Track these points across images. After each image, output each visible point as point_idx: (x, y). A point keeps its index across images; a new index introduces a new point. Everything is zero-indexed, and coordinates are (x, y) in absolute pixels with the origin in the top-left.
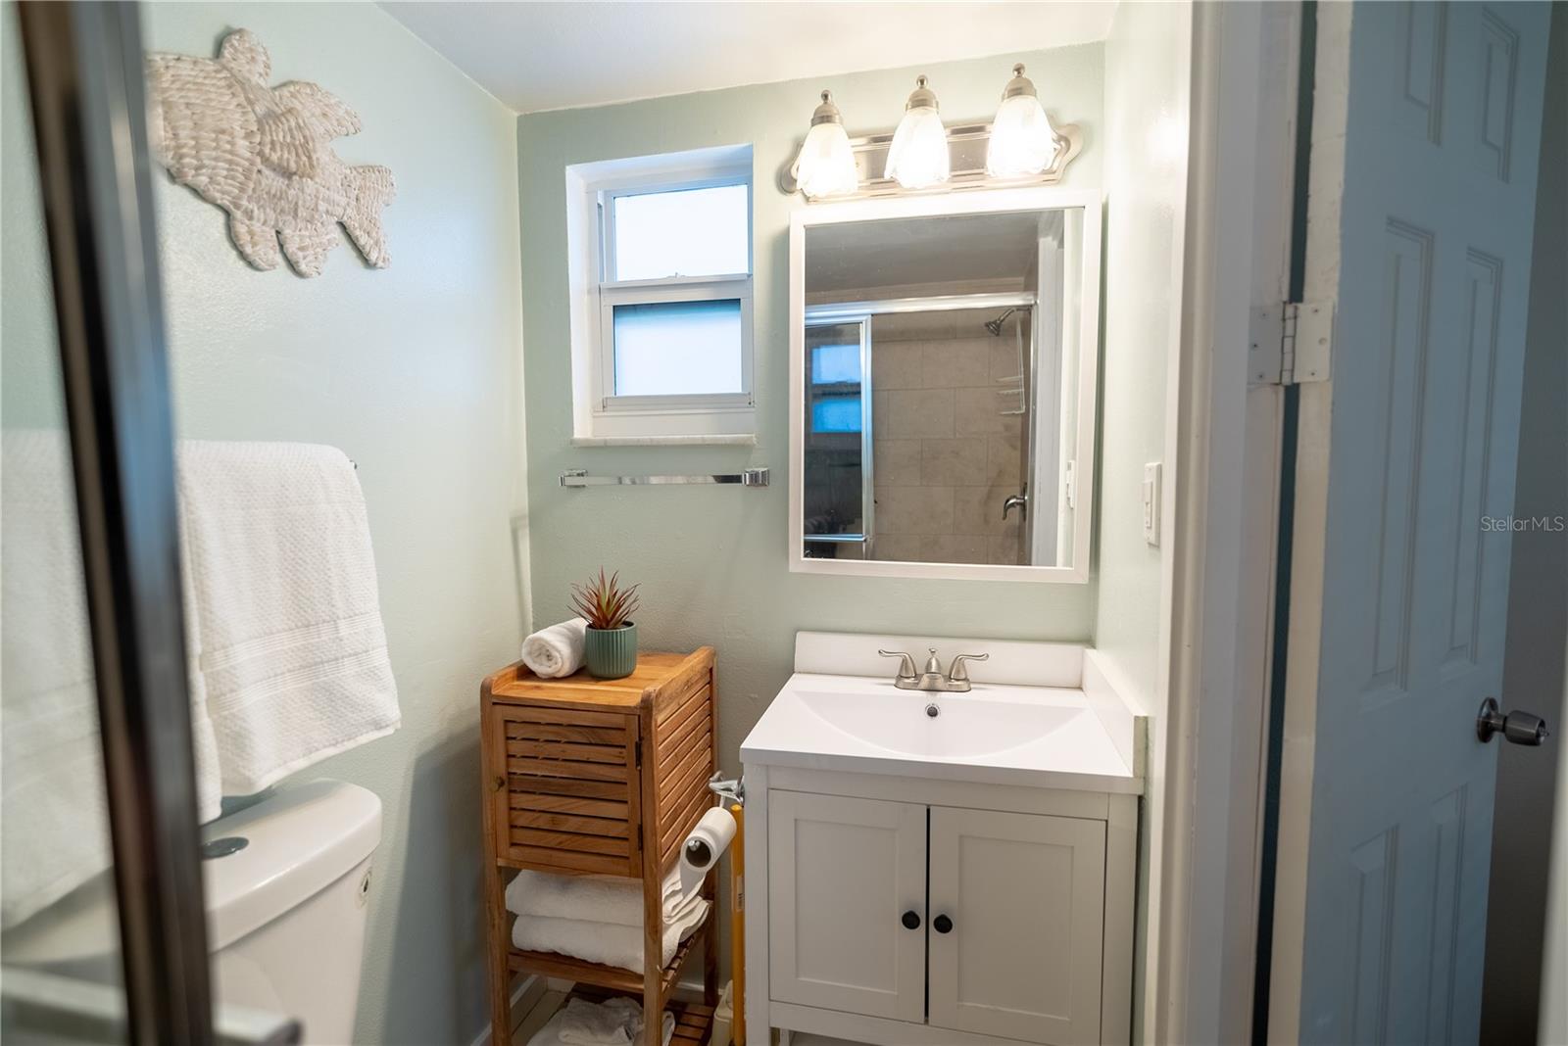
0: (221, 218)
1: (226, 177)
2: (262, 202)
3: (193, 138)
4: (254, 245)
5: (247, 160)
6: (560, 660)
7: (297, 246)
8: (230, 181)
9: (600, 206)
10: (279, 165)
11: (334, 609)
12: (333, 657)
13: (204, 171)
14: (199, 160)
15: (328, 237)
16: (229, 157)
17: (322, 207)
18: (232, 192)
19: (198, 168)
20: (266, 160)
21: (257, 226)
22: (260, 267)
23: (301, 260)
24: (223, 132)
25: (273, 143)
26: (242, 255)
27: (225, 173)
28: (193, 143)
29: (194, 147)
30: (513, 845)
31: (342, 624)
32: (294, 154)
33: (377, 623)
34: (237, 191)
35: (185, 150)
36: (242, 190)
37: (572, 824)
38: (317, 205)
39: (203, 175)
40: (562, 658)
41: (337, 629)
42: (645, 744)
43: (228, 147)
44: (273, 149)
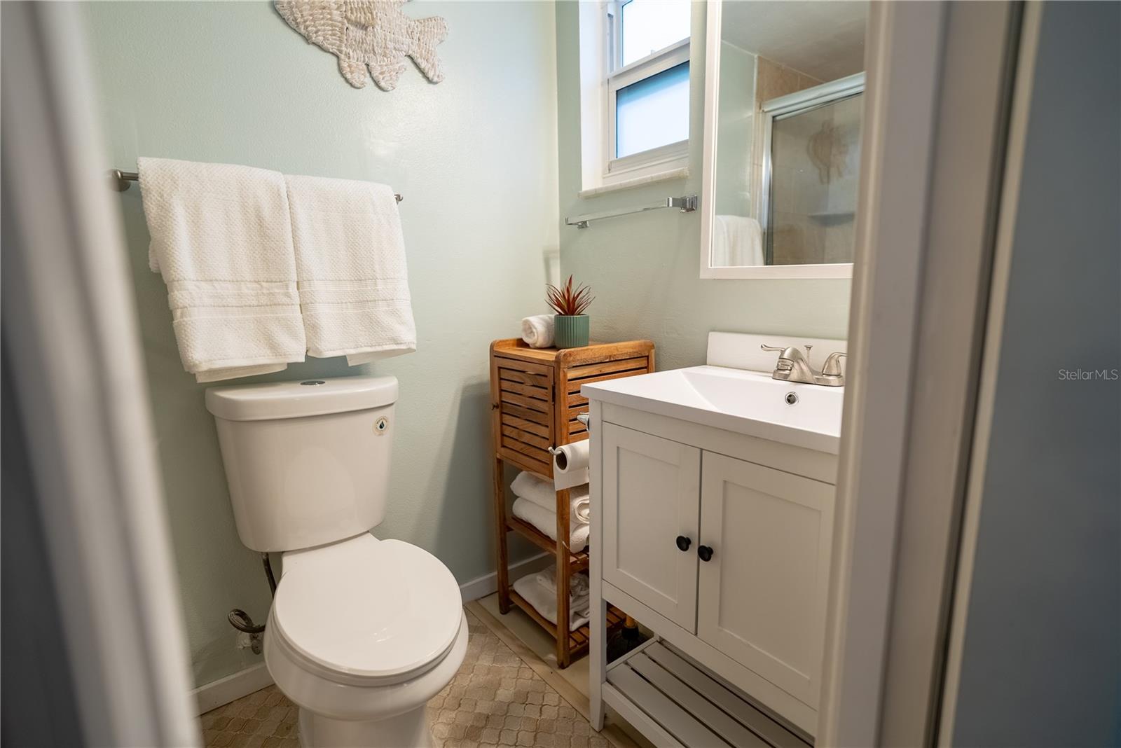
0: (334, 59)
1: (331, 35)
2: (354, 47)
3: (311, 15)
4: (352, 73)
5: (340, 22)
6: (536, 334)
7: (379, 72)
8: (334, 37)
9: (609, 15)
10: (356, 22)
11: (375, 273)
12: (372, 299)
13: (319, 33)
14: (316, 27)
15: (399, 65)
16: (331, 22)
17: (390, 45)
18: (335, 43)
19: (316, 32)
20: (349, 20)
21: (353, 62)
22: (356, 86)
23: (381, 80)
24: (324, 8)
25: (351, 9)
26: (347, 80)
27: (330, 32)
28: (311, 18)
29: (312, 20)
30: (503, 446)
31: (379, 282)
32: (363, 13)
33: (403, 285)
34: (338, 42)
35: (308, 23)
36: (341, 41)
37: (526, 438)
38: (385, 44)
39: (320, 36)
40: (537, 333)
41: (376, 285)
42: (557, 387)
43: (329, 16)
44: (352, 13)
